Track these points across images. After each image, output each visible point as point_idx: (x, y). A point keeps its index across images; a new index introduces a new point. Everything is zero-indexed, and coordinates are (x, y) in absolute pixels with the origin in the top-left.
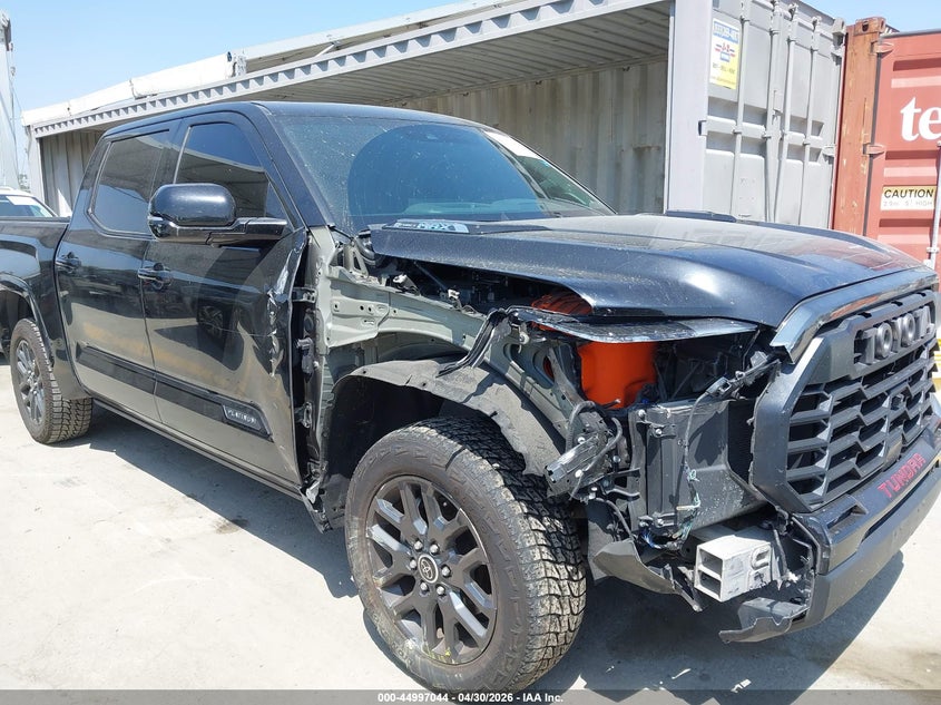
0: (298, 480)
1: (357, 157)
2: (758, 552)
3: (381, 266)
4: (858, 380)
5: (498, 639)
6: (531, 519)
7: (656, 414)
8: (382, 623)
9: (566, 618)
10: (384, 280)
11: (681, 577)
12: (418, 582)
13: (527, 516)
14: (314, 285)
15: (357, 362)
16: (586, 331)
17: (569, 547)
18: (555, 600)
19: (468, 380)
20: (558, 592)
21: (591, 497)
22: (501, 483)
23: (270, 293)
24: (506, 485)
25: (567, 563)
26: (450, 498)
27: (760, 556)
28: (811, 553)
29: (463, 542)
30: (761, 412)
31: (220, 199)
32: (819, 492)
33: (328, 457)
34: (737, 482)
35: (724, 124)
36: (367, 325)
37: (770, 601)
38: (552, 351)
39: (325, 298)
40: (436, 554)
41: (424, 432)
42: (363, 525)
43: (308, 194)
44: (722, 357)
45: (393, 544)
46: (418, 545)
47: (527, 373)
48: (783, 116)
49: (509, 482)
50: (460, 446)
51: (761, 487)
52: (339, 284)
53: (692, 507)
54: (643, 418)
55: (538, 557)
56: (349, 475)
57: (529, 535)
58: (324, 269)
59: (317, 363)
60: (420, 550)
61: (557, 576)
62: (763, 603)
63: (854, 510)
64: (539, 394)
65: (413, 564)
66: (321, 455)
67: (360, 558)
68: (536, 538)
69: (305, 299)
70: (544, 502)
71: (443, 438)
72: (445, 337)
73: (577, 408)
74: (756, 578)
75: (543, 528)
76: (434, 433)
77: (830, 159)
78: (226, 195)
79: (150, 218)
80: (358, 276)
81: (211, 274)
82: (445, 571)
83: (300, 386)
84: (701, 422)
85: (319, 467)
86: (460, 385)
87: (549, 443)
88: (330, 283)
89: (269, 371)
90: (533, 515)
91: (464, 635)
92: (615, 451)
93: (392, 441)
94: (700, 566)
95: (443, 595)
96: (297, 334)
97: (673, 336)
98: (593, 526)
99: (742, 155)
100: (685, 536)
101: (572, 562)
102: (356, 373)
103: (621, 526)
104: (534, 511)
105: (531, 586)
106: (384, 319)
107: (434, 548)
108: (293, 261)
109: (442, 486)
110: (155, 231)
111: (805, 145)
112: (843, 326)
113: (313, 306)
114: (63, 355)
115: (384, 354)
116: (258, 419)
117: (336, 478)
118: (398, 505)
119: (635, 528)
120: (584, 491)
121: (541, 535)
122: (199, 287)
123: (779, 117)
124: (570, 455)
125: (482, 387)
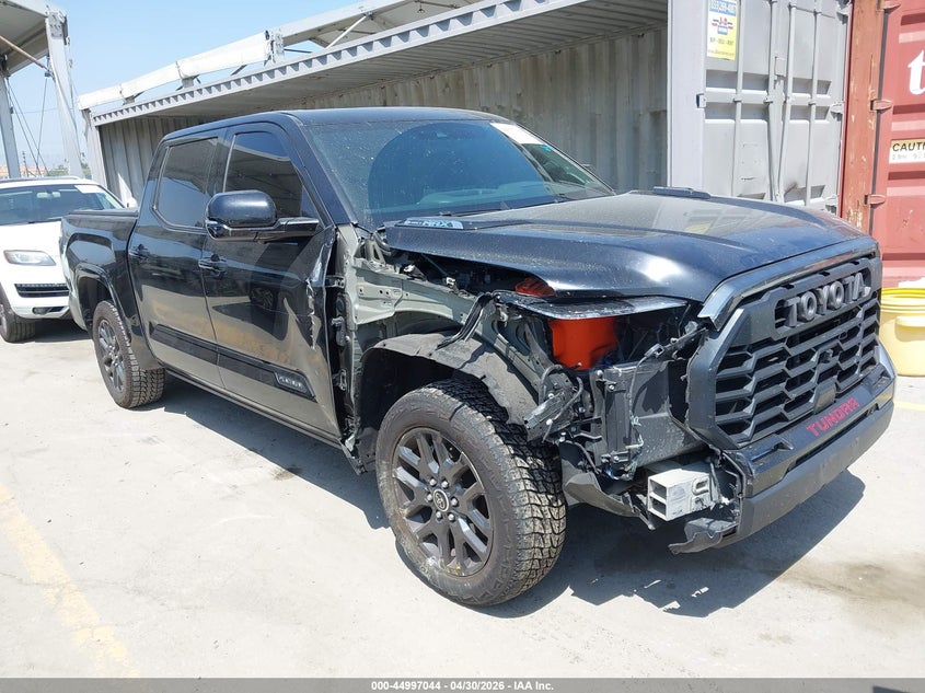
0: (339, 433)
1: (376, 159)
2: (697, 481)
3: (394, 257)
4: (782, 340)
5: (495, 554)
6: (517, 458)
7: (611, 373)
8: (408, 545)
9: (548, 537)
10: (398, 269)
11: (638, 502)
12: (434, 511)
13: (513, 456)
14: (343, 273)
15: (381, 336)
16: (551, 310)
17: (549, 480)
18: (538, 522)
19: (464, 350)
20: (540, 515)
21: (561, 440)
22: (493, 431)
23: (308, 281)
24: (496, 433)
25: (547, 493)
26: (454, 443)
27: (700, 485)
28: (738, 481)
29: (466, 478)
30: (692, 370)
31: (263, 204)
32: (747, 432)
33: (360, 414)
34: (678, 426)
35: (724, 94)
36: (385, 306)
37: (709, 520)
38: (527, 326)
39: (352, 284)
40: (447, 488)
41: (433, 391)
42: (390, 468)
43: (334, 195)
44: (664, 327)
45: (414, 482)
46: (432, 482)
47: (511, 343)
48: (786, 79)
49: (499, 430)
50: (460, 403)
51: (697, 429)
52: (363, 272)
53: (637, 446)
54: (601, 377)
55: (522, 488)
56: (377, 427)
57: (515, 472)
58: (350, 261)
59: (348, 338)
60: (435, 486)
61: (539, 502)
62: (703, 522)
63: (780, 446)
64: (520, 360)
65: (430, 497)
66: (354, 412)
67: (389, 494)
68: (521, 474)
69: (336, 285)
70: (529, 445)
71: (447, 397)
72: (447, 315)
73: (547, 371)
74: (696, 502)
75: (527, 466)
76: (440, 392)
77: (839, 116)
78: (268, 200)
79: (207, 221)
80: (377, 265)
81: (261, 262)
82: (454, 502)
83: (336, 356)
84: (646, 379)
85: (354, 422)
86: (459, 354)
87: (529, 398)
88: (355, 271)
89: (311, 345)
90: (519, 456)
91: (470, 552)
92: (581, 403)
93: (408, 401)
94: (652, 494)
95: (454, 521)
96: (331, 314)
97: (618, 312)
98: (565, 463)
99: (743, 121)
100: (634, 470)
101: (552, 492)
102: (378, 345)
103: (589, 463)
104: (520, 452)
105: (518, 510)
106: (399, 301)
107: (445, 484)
108: (325, 253)
109: (447, 434)
110: (211, 232)
111: (810, 105)
112: (765, 298)
113: (343, 291)
114: (138, 330)
115: (403, 328)
116: (304, 384)
117: (368, 431)
118: (416, 451)
119: (598, 464)
120: (555, 435)
121: (525, 471)
122: (250, 275)
123: (782, 81)
124: (542, 407)
125: (475, 356)
